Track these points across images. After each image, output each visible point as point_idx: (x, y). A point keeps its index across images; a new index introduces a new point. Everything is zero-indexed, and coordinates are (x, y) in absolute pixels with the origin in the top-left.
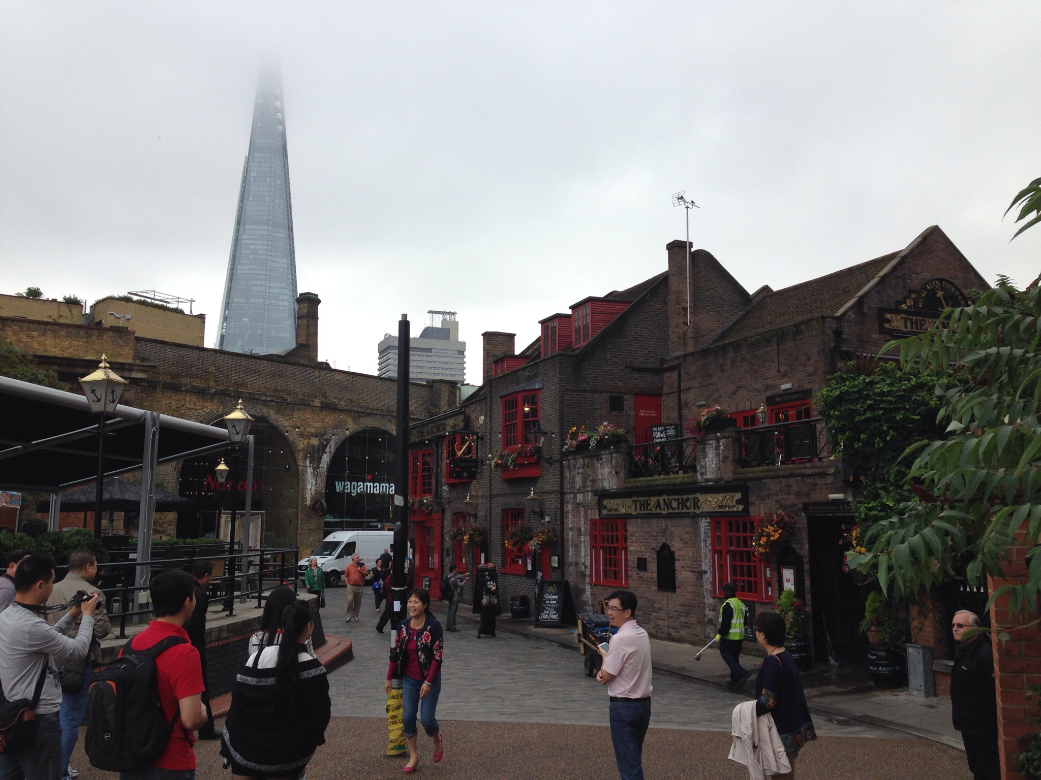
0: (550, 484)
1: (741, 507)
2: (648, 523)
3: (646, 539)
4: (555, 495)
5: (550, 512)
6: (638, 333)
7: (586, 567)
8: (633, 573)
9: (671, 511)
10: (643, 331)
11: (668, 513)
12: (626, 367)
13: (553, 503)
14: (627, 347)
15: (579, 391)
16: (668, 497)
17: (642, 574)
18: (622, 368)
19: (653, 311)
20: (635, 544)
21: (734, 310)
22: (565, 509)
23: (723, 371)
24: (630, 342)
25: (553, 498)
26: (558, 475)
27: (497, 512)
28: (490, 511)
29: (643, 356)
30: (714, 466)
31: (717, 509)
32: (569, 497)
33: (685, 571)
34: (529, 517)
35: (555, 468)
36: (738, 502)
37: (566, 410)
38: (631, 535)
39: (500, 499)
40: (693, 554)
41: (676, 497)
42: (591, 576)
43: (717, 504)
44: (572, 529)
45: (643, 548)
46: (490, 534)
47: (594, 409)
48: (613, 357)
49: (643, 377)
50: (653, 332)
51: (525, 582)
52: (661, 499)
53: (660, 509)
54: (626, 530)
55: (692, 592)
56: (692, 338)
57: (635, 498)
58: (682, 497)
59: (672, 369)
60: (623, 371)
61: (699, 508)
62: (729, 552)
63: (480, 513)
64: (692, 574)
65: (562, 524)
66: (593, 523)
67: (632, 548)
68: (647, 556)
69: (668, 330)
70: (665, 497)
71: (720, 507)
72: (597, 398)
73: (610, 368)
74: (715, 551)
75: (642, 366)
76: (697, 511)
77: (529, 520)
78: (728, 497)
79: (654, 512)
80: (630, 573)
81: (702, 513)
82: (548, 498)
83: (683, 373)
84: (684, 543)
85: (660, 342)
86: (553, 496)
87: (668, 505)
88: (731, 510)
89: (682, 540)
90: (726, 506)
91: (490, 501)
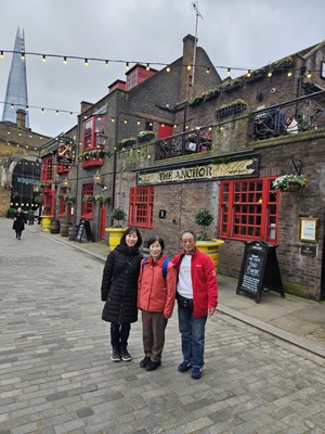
0: (108, 169)
1: (251, 171)
3: (167, 198)
4: (111, 175)
5: (108, 184)
8: (156, 220)
9: (187, 178)
10: (167, 86)
11: (185, 180)
12: (156, 106)
13: (110, 180)
14: (157, 94)
15: (128, 114)
16: (186, 170)
17: (162, 219)
20: (159, 202)
22: (116, 182)
24: (159, 92)
26: (113, 163)
27: (80, 186)
28: (77, 186)
29: (165, 101)
30: (228, 142)
32: (119, 175)
35: (111, 158)
36: (248, 167)
38: (157, 196)
39: (82, 180)
41: (192, 169)
42: (129, 221)
43: (227, 171)
44: (119, 194)
45: (164, 204)
46: (77, 199)
47: (136, 127)
48: (149, 98)
49: (164, 114)
50: (172, 88)
52: (180, 171)
53: (179, 178)
54: (153, 193)
57: (161, 172)
58: (197, 168)
61: (211, 175)
62: (234, 205)
63: (72, 187)
65: (114, 190)
66: (132, 190)
67: (156, 204)
68: (167, 209)
69: (180, 89)
71: (230, 172)
73: (147, 104)
74: (221, 205)
75: (164, 107)
76: (210, 177)
78: (239, 164)
79: (175, 180)
80: (153, 220)
81: (214, 178)
82: (107, 177)
85: (175, 95)
87: (185, 175)
88: (242, 173)
89: (194, 198)
90: (236, 171)
91: (77, 181)
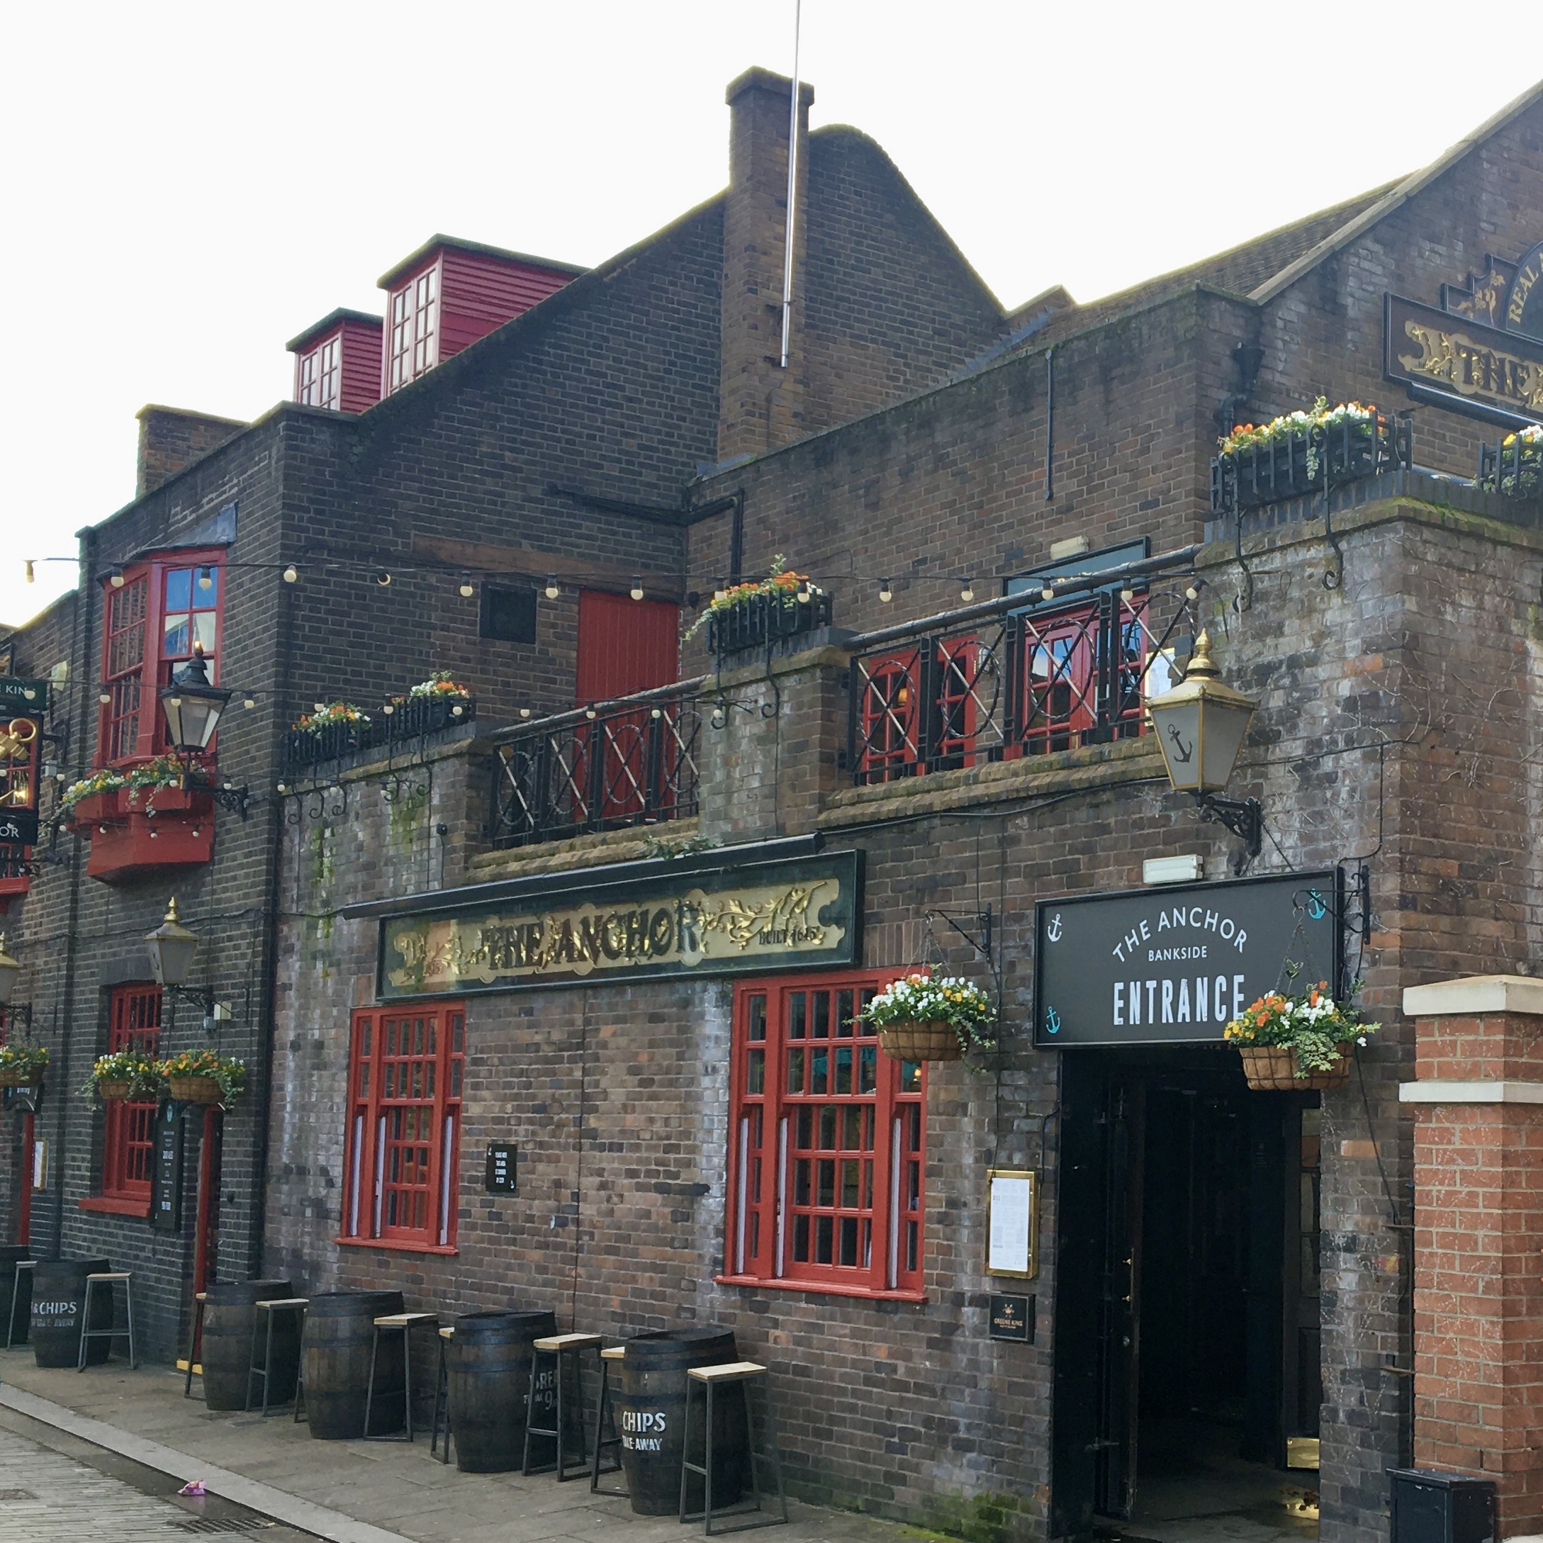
0: (238, 888)
1: (834, 935)
2: (529, 1012)
3: (521, 1073)
4: (252, 925)
5: (234, 986)
6: (605, 375)
7: (330, 1183)
8: (473, 1203)
9: (605, 962)
10: (623, 371)
11: (597, 973)
12: (554, 491)
13: (244, 956)
14: (562, 422)
15: (364, 556)
16: (598, 913)
17: (500, 1200)
18: (537, 492)
19: (664, 309)
20: (485, 1094)
21: (949, 350)
22: (283, 976)
23: (874, 506)
24: (572, 405)
25: (243, 937)
26: (262, 851)
27: (88, 995)
28: (69, 994)
29: (619, 461)
30: (756, 784)
31: (758, 948)
32: (293, 932)
33: (640, 1187)
34: (174, 1010)
35: (255, 825)
36: (827, 917)
37: (308, 619)
38: (476, 1062)
39: (99, 952)
40: (667, 1121)
41: (623, 910)
42: (345, 1216)
43: (755, 929)
44: (295, 1046)
45: (509, 1107)
46: (65, 1076)
47: (419, 625)
48: (502, 448)
49: (614, 533)
50: (661, 379)
51: (149, 1241)
52: (575, 917)
53: (570, 959)
54: (461, 1046)
55: (654, 1268)
56: (796, 415)
57: (493, 922)
58: (644, 908)
59: (717, 509)
60: (541, 502)
61: (694, 946)
62: (786, 1110)
63: (39, 1005)
64: (658, 1197)
65: (269, 1026)
66: (360, 1022)
67: (474, 1110)
68: (520, 1135)
69: (717, 382)
70: (590, 911)
71: (766, 938)
72: (431, 588)
73: (490, 484)
74: (743, 1111)
75: (613, 494)
76: (690, 958)
77: (171, 1020)
78: (795, 898)
79: (553, 968)
80: (462, 1200)
81: (705, 962)
82: (230, 939)
83: (748, 521)
84: (642, 1083)
85: (684, 420)
86: (245, 929)
87: (595, 940)
88: (804, 946)
89: (634, 1071)
90: (785, 932)
91: (70, 959)
